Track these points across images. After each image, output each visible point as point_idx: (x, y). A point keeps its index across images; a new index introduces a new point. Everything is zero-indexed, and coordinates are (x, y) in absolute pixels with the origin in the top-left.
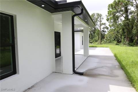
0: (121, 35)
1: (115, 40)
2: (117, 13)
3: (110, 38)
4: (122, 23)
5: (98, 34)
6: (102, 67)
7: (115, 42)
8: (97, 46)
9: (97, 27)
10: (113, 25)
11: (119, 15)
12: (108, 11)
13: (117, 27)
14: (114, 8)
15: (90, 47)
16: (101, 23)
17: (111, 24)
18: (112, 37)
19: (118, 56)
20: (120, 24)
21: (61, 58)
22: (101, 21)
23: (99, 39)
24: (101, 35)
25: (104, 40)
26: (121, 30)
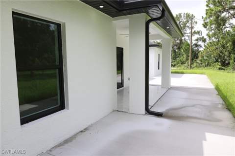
0: (230, 53)
1: (217, 61)
2: (223, 12)
3: (208, 57)
4: (231, 31)
5: (187, 51)
6: (193, 106)
7: (218, 65)
8: (184, 71)
9: (186, 38)
10: (214, 34)
11: (227, 16)
12: (207, 10)
13: (223, 38)
14: (218, 4)
15: (172, 73)
16: (193, 31)
17: (211, 33)
18: (213, 56)
19: (222, 88)
20: (228, 33)
21: (123, 90)
22: (192, 28)
23: (187, 59)
24: (193, 51)
25: (197, 61)
26: (231, 43)
